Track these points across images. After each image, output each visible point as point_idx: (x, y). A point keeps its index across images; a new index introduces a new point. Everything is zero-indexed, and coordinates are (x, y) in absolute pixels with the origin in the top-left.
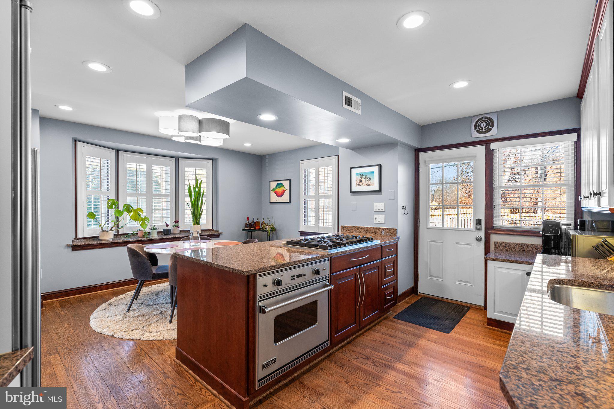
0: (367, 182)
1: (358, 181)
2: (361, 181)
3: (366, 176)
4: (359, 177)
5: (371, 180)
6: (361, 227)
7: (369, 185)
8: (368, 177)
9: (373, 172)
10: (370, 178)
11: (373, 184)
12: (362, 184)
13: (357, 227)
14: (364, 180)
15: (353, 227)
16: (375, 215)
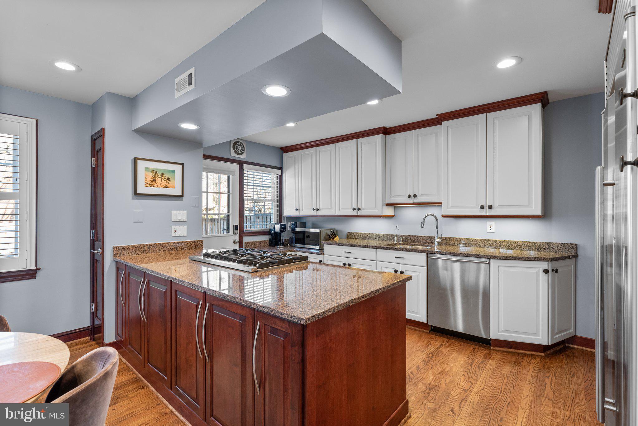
0: (164, 183)
1: (149, 179)
2: (155, 180)
3: (163, 174)
4: (151, 175)
5: (170, 181)
6: (154, 244)
7: (167, 187)
8: (166, 175)
9: (174, 172)
10: (168, 179)
11: (174, 187)
12: (155, 184)
13: (147, 245)
14: (159, 180)
15: (139, 246)
16: (173, 227)
